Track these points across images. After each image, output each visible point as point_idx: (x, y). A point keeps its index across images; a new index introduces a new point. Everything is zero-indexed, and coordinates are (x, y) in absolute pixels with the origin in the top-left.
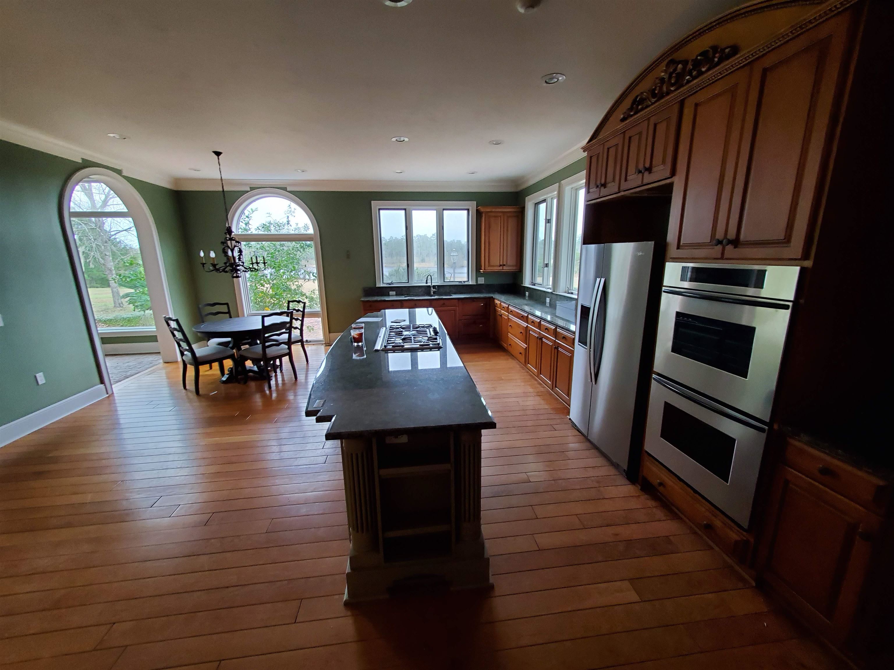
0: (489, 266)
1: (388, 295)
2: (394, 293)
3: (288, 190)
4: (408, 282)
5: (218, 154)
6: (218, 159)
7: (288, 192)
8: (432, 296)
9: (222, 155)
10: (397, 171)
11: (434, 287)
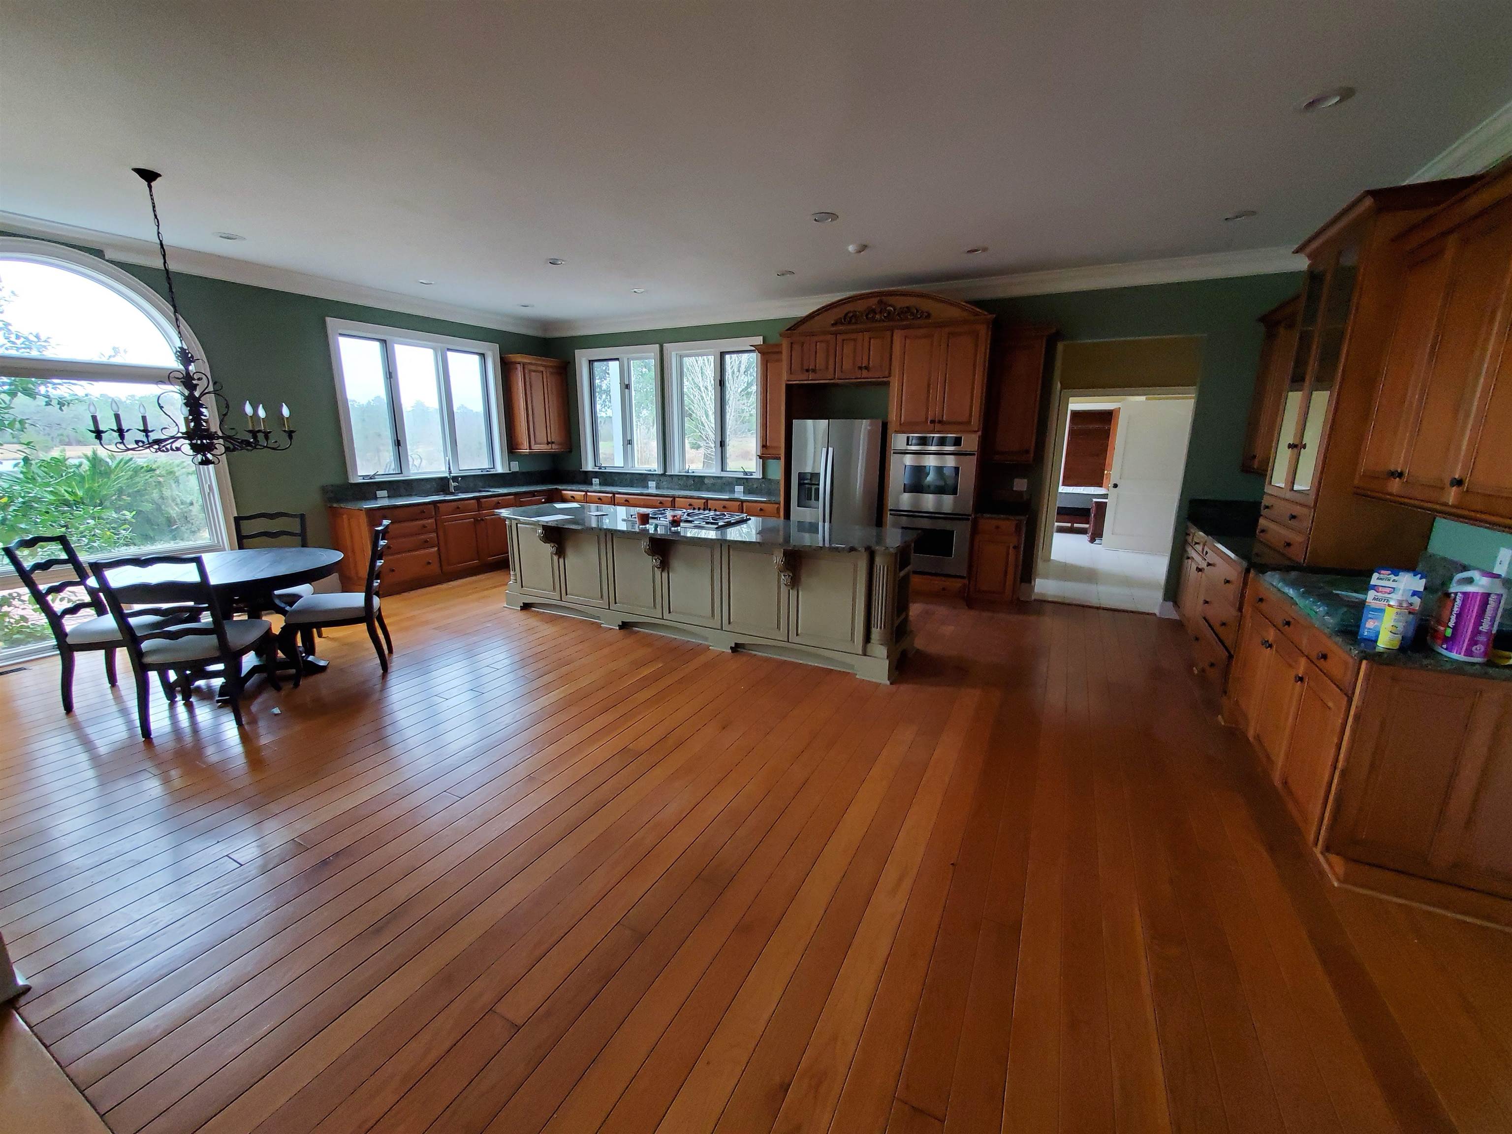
0: (536, 443)
1: (376, 498)
2: (384, 493)
3: (107, 257)
4: (401, 473)
5: (149, 176)
6: (150, 187)
7: (107, 261)
8: (452, 494)
9: (159, 179)
10: (421, 281)
11: (455, 479)
